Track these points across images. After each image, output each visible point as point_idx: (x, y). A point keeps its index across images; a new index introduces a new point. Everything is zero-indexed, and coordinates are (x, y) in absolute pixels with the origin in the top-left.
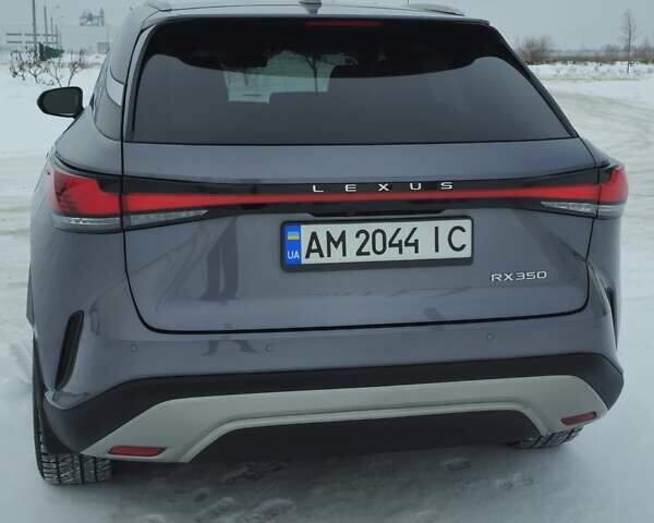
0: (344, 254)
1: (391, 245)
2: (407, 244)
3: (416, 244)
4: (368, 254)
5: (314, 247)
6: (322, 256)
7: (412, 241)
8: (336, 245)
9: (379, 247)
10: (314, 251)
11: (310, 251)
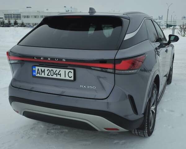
0: (44, 75)
1: (55, 74)
2: (58, 74)
3: (60, 75)
4: (50, 75)
5: (38, 72)
6: (40, 74)
7: (59, 74)
8: (43, 73)
9: (52, 74)
10: (38, 73)
11: (37, 73)
